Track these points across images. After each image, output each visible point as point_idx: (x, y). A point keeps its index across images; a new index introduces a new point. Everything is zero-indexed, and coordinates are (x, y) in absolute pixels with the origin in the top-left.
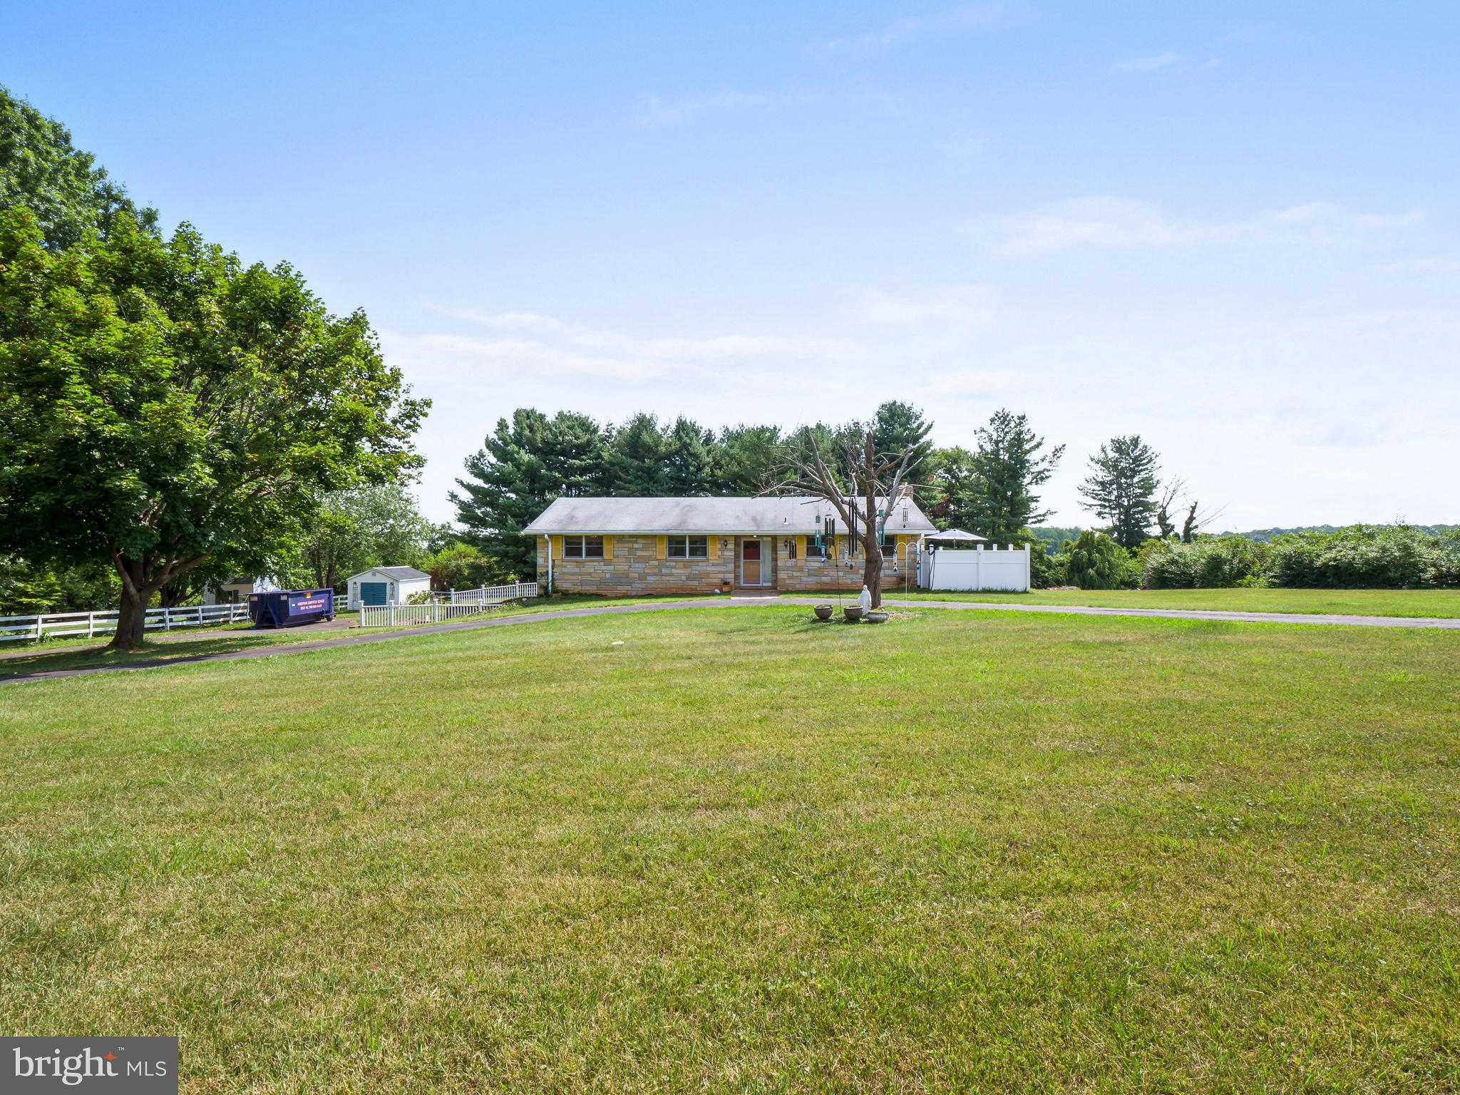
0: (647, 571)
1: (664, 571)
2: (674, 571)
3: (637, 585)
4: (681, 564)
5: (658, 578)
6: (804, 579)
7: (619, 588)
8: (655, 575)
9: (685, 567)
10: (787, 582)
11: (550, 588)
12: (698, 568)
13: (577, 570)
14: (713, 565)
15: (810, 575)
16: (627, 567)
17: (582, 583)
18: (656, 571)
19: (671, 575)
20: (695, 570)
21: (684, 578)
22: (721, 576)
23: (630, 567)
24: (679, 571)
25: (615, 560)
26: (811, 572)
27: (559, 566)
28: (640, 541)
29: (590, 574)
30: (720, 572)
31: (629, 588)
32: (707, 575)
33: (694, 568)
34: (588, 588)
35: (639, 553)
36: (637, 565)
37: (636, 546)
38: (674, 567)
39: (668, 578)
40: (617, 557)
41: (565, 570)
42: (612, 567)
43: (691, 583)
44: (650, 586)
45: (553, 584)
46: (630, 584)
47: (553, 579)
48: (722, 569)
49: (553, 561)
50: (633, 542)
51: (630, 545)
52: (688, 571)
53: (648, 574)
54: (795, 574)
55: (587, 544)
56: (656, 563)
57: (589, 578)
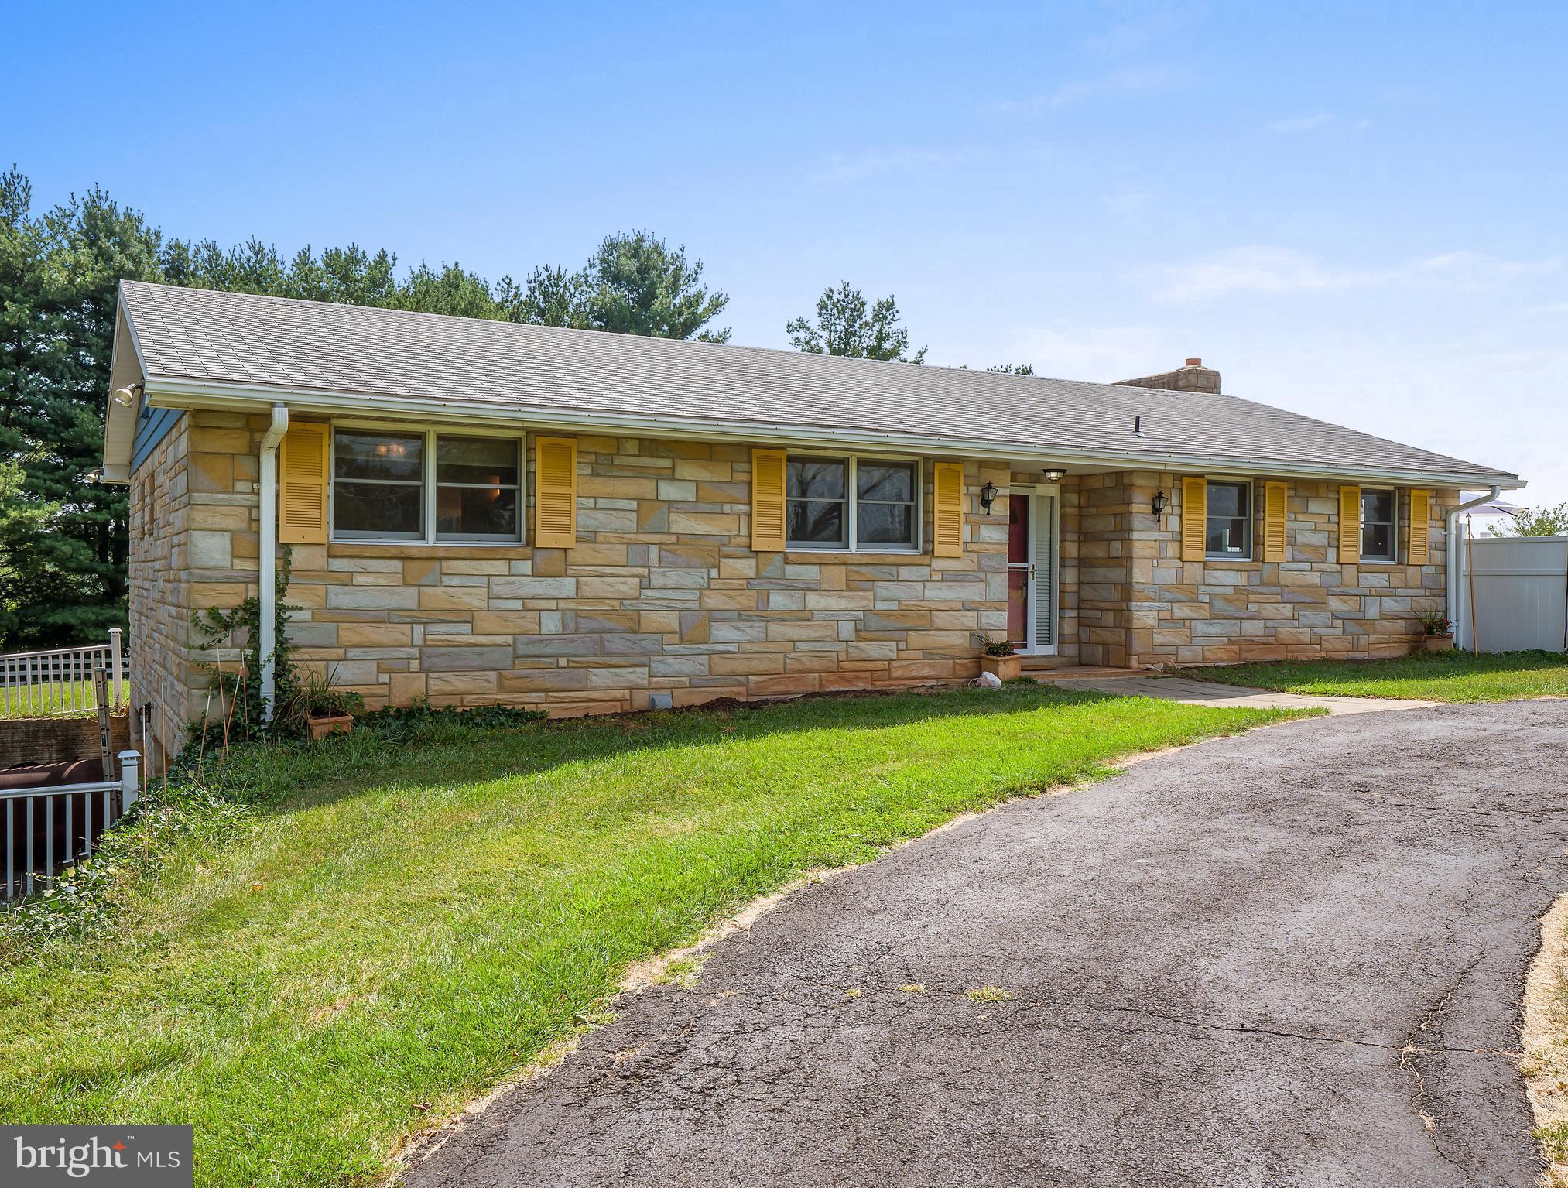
0: (713, 601)
1: (778, 600)
2: (814, 601)
3: (675, 665)
4: (837, 575)
5: (754, 631)
6: (1201, 628)
7: (600, 677)
8: (742, 616)
9: (851, 585)
10: (1158, 638)
11: (267, 690)
12: (896, 590)
13: (408, 598)
14: (947, 577)
15: (1215, 615)
16: (629, 586)
17: (428, 660)
18: (747, 600)
19: (804, 617)
20: (889, 595)
21: (847, 629)
22: (970, 619)
23: (645, 583)
24: (834, 603)
25: (582, 553)
26: (1219, 604)
27: (311, 577)
28: (688, 470)
29: (467, 616)
30: (966, 606)
31: (638, 676)
32: (922, 616)
33: (883, 589)
34: (459, 682)
35: (683, 524)
36: (675, 576)
37: (668, 491)
38: (815, 587)
39: (791, 631)
40: (587, 538)
41: (341, 598)
42: (567, 586)
43: (873, 650)
44: (723, 666)
45: (282, 669)
46: (643, 658)
47: (282, 645)
48: (972, 592)
49: (284, 550)
50: (658, 475)
51: (646, 488)
52: (859, 601)
53: (713, 616)
54: (1181, 611)
55: (443, 473)
56: (747, 567)
57: (461, 633)
